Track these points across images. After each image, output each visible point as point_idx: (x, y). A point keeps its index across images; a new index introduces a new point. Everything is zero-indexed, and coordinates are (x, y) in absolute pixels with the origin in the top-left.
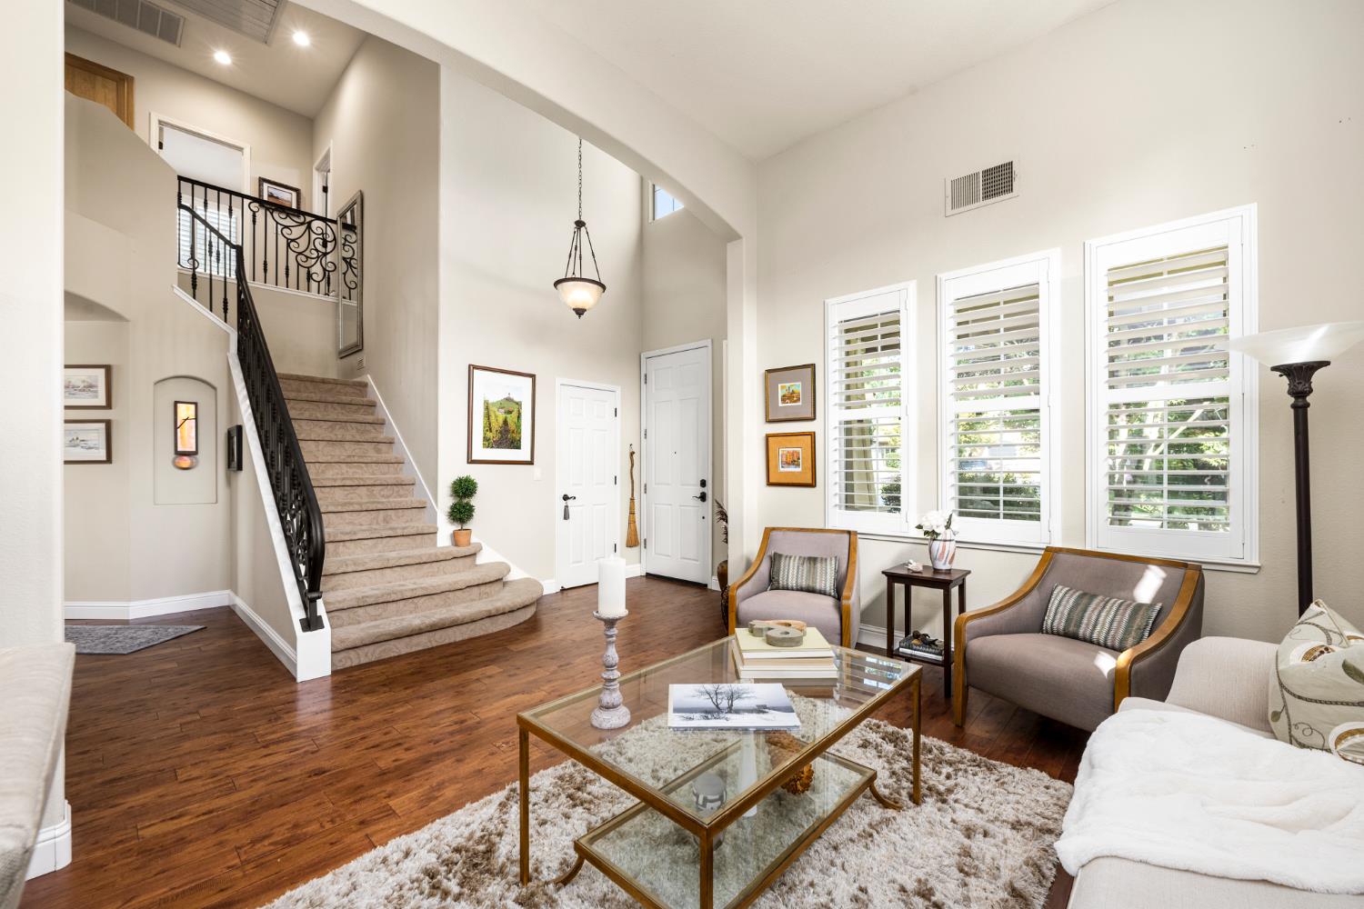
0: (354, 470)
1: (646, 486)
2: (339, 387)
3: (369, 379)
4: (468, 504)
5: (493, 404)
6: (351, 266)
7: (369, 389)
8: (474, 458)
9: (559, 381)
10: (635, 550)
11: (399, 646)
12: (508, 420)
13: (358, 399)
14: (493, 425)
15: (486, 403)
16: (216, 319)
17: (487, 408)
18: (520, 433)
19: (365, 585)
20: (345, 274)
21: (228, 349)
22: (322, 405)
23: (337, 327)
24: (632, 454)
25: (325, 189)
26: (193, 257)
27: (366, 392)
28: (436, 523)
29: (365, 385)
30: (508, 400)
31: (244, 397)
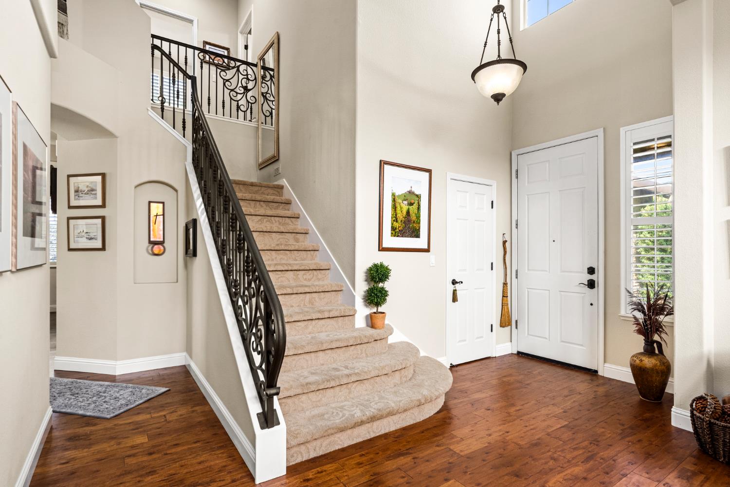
0: (282, 256)
1: (517, 271)
2: (263, 189)
3: (284, 182)
4: (383, 288)
5: (399, 196)
6: (267, 99)
7: (285, 190)
8: (385, 245)
9: (450, 175)
10: (508, 329)
11: (342, 438)
12: (411, 212)
13: (278, 198)
14: (399, 215)
15: (393, 195)
16: (177, 134)
17: (394, 200)
18: (419, 223)
19: (302, 368)
20: (262, 105)
21: (186, 159)
22: (252, 203)
23: (257, 145)
24: (505, 242)
25: (246, 47)
26: (162, 95)
27: (282, 192)
28: (354, 306)
29: (281, 187)
30: (410, 192)
31: (198, 195)
